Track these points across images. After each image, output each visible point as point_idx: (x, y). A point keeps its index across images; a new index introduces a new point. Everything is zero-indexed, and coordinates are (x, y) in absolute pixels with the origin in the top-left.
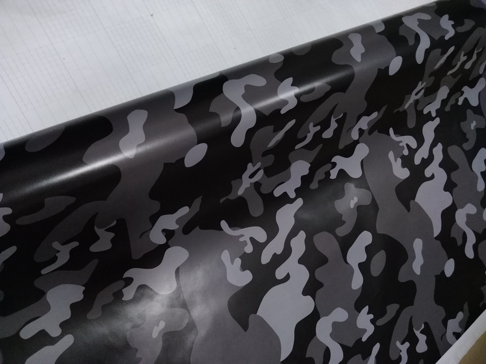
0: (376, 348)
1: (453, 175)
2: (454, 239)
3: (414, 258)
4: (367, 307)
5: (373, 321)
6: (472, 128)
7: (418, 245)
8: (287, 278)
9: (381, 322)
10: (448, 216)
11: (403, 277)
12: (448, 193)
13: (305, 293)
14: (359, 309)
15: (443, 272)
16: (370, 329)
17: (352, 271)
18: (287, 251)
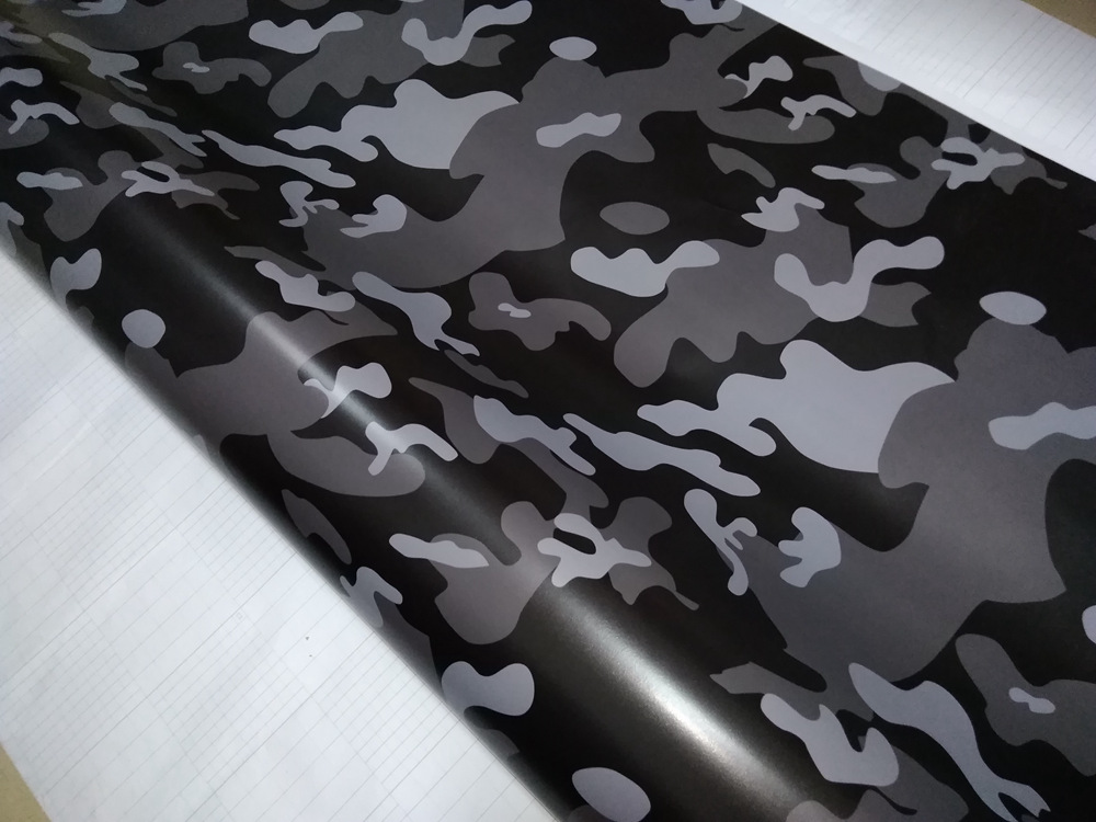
0: (825, 172)
1: (347, 92)
2: (503, 54)
3: (586, 137)
4: (745, 216)
5: (772, 196)
7: (553, 136)
8: (761, 424)
9: (766, 178)
10: (453, 81)
11: (643, 153)
12: (397, 94)
13: (780, 373)
14: (755, 236)
15: (590, 61)
16: (790, 196)
17: (680, 274)
18: (700, 439)
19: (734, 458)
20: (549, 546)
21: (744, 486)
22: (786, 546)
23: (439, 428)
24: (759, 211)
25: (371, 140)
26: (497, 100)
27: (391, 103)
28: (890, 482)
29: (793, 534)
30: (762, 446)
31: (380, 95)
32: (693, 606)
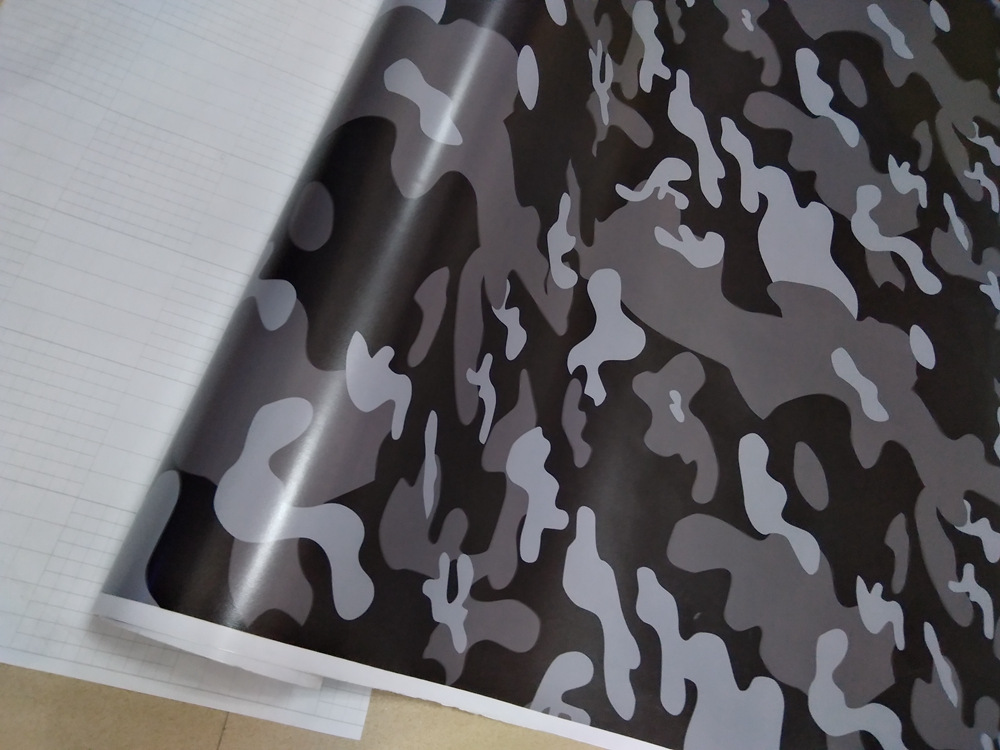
0: (930, 635)
1: (793, 159)
2: (887, 286)
3: (854, 394)
5: (887, 595)
6: (750, 27)
7: (843, 364)
9: (899, 582)
10: (846, 250)
11: (867, 455)
12: (813, 205)
13: (743, 683)
14: (848, 598)
16: (895, 614)
17: (782, 541)
24: (870, 590)
25: (763, 200)
26: (849, 298)
27: (803, 203)
31: (805, 190)
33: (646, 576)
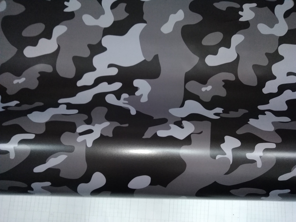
3: (177, 23)
8: (110, 66)
18: (98, 81)
19: (110, 80)
20: (80, 139)
21: (117, 86)
22: (137, 93)
23: (23, 132)
24: (242, 16)
28: (149, 59)
29: (136, 89)
30: (114, 72)
32: (127, 125)
33: (80, 84)
